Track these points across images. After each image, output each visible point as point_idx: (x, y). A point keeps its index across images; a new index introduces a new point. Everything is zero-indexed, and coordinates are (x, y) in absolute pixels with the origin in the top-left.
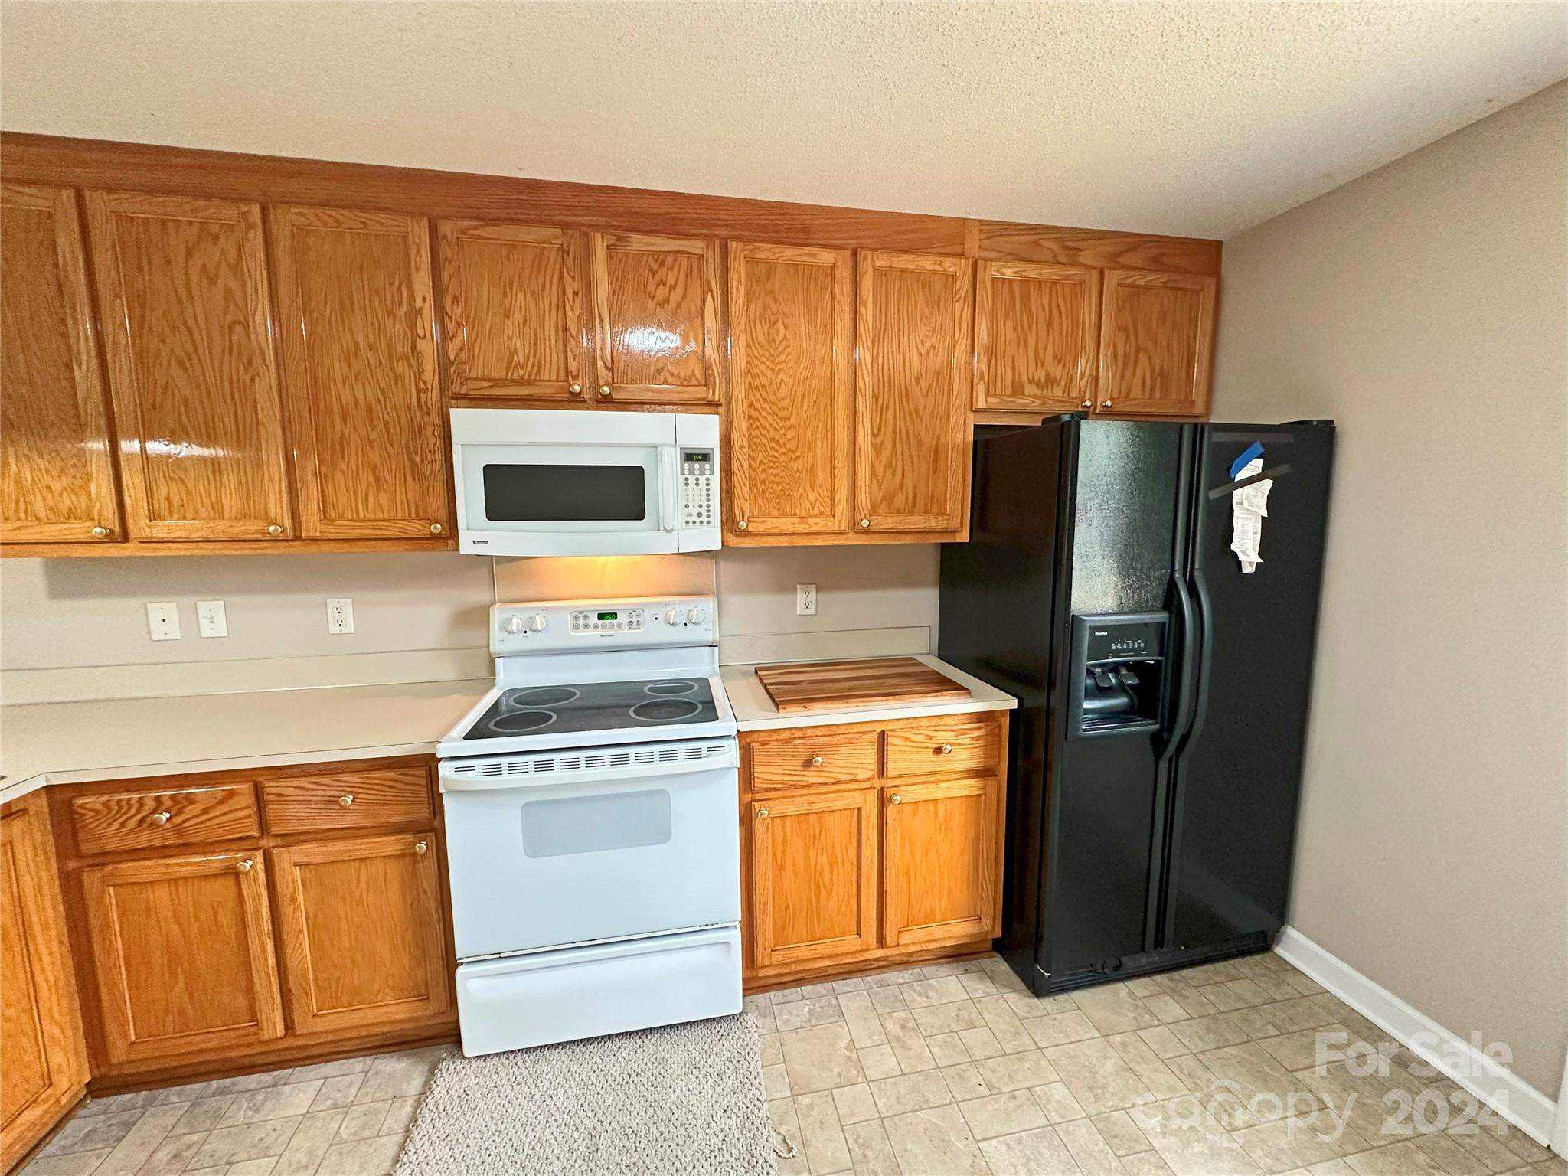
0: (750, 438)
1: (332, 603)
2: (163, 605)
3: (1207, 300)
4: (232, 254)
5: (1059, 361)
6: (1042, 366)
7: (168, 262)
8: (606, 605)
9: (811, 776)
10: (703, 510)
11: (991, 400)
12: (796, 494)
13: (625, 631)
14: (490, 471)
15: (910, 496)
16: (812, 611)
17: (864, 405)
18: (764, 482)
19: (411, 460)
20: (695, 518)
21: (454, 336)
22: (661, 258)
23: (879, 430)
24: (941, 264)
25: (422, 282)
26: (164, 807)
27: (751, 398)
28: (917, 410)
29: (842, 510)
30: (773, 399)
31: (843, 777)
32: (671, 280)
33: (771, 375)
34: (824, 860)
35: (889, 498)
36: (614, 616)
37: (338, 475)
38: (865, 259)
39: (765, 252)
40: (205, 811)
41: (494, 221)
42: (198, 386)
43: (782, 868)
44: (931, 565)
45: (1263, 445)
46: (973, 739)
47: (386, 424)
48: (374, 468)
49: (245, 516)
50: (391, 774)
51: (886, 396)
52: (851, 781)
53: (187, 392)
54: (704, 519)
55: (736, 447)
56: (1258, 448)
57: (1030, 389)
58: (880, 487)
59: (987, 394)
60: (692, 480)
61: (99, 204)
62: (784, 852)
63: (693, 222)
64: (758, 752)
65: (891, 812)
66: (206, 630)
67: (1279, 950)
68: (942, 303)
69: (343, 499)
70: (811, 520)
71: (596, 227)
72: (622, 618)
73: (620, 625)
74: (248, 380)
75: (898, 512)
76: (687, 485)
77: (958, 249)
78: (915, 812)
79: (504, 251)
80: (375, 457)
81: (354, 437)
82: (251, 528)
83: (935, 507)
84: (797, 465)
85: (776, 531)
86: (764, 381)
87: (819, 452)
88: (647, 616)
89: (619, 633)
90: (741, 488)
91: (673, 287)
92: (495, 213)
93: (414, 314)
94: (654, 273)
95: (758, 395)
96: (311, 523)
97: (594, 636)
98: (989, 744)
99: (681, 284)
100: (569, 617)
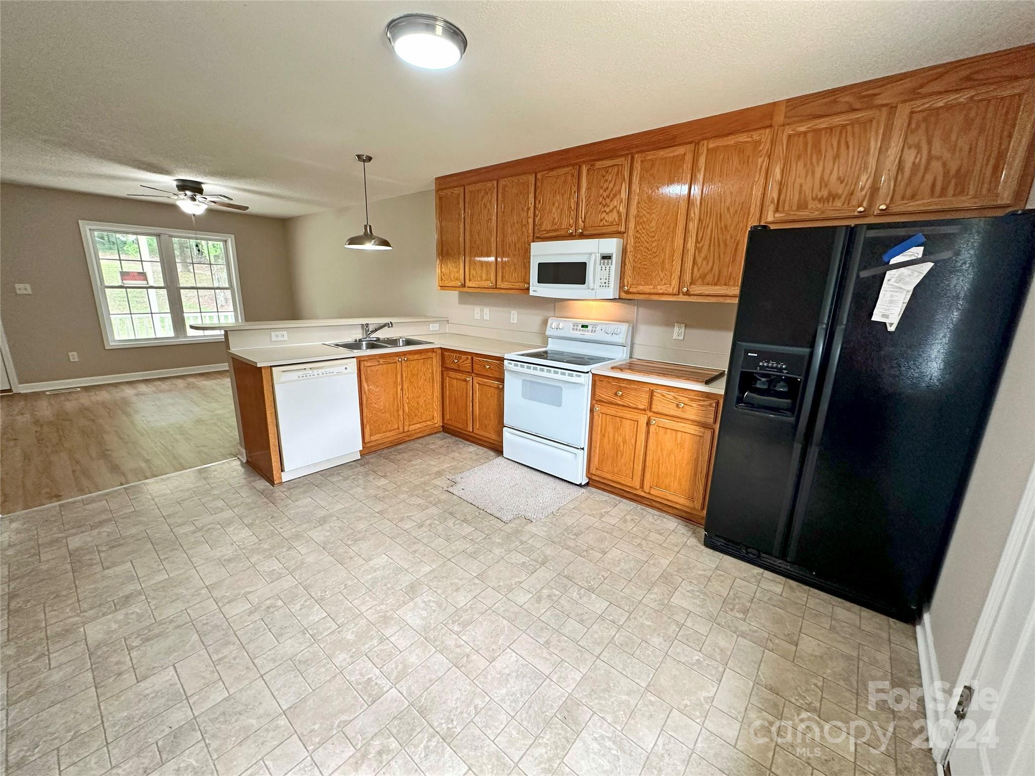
0: (635, 247)
1: (512, 312)
2: (478, 308)
4: (490, 198)
5: (842, 182)
6: (826, 186)
7: (478, 203)
8: (585, 322)
9: (617, 400)
10: (607, 281)
11: (777, 215)
12: (654, 274)
13: (589, 333)
14: (540, 265)
15: (716, 275)
16: (681, 338)
17: (693, 226)
18: (639, 268)
20: (604, 284)
21: (538, 216)
22: (606, 169)
23: (701, 240)
24: (751, 137)
25: (531, 196)
26: (457, 359)
27: (638, 228)
28: (726, 227)
29: (675, 282)
30: (648, 227)
31: (632, 405)
32: (610, 179)
33: (648, 216)
34: (620, 439)
35: (703, 277)
36: (587, 327)
37: (506, 267)
38: (703, 145)
39: (650, 156)
40: (463, 362)
41: (552, 169)
42: (481, 240)
43: (604, 436)
45: (926, 236)
46: (699, 405)
47: (519, 249)
48: (515, 265)
49: (486, 280)
50: (497, 362)
51: (708, 220)
52: (635, 408)
53: (478, 242)
54: (607, 285)
55: (628, 253)
56: (919, 239)
57: (812, 205)
58: (699, 270)
59: (777, 210)
60: (604, 268)
61: (468, 189)
62: (605, 430)
63: (622, 149)
64: (598, 383)
65: (653, 429)
66: (486, 317)
68: (750, 160)
69: (507, 275)
70: (659, 287)
71: (584, 162)
72: (590, 328)
73: (588, 331)
74: (490, 237)
75: (708, 284)
76: (602, 270)
77: (768, 123)
78: (666, 433)
79: (555, 180)
80: (515, 261)
82: (489, 284)
83: (731, 283)
84: (656, 260)
85: (642, 292)
86: (645, 219)
87: (667, 253)
88: (598, 328)
89: (587, 334)
90: (629, 272)
91: (610, 182)
92: (554, 165)
93: (529, 209)
94: (604, 177)
95: (641, 227)
96: (499, 282)
97: (578, 334)
98: (708, 410)
99: (613, 181)
100: (572, 325)
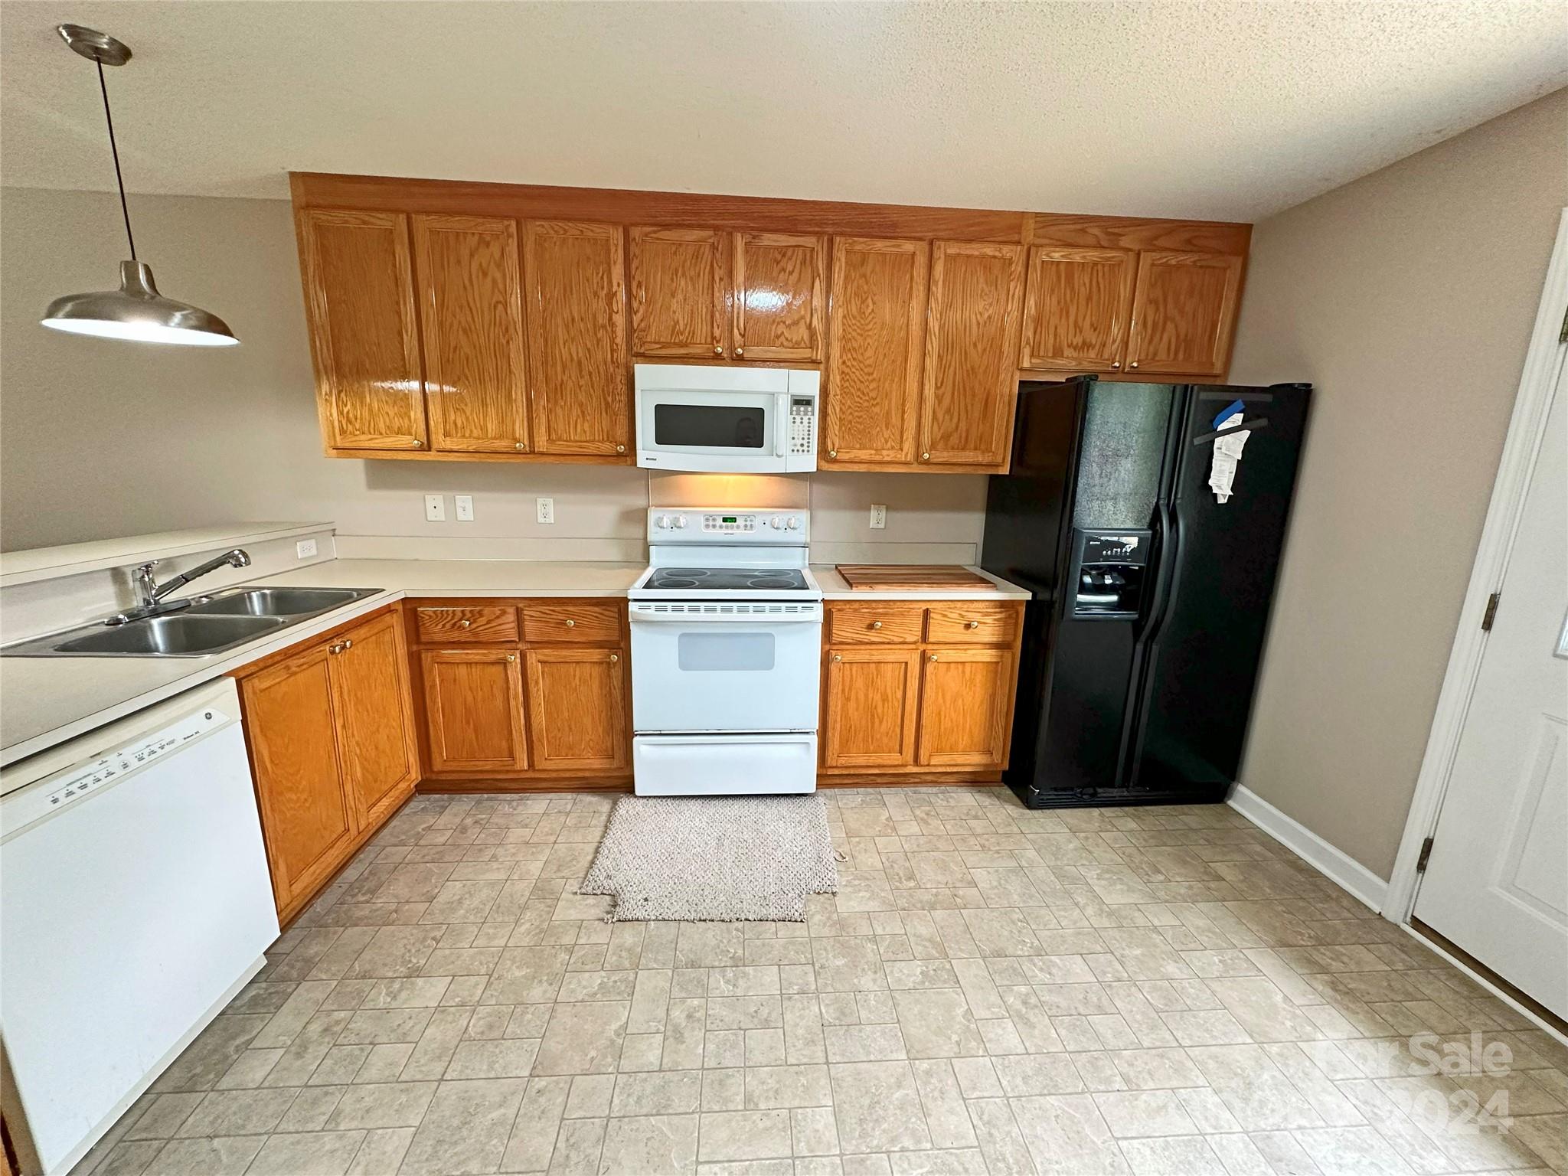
0: (842, 388)
1: (540, 501)
2: (434, 496)
3: (1232, 277)
4: (497, 255)
5: (1095, 330)
6: (1081, 332)
7: (459, 262)
8: (729, 512)
9: (873, 636)
10: (805, 442)
11: (1033, 361)
12: (874, 432)
13: (742, 531)
14: (659, 408)
15: (964, 435)
16: (882, 526)
17: (931, 363)
18: (850, 422)
19: (605, 399)
20: (799, 448)
21: (638, 311)
22: (783, 251)
23: (942, 385)
24: (1000, 251)
25: (618, 272)
26: (466, 617)
27: (845, 358)
28: (973, 369)
29: (909, 446)
30: (861, 358)
31: (896, 639)
32: (790, 268)
33: (860, 340)
34: (878, 697)
35: (946, 437)
36: (734, 520)
37: (559, 411)
38: (939, 248)
39: (861, 244)
40: (489, 622)
41: (666, 226)
42: (475, 347)
43: (848, 699)
44: (980, 492)
45: (1245, 403)
46: (995, 620)
47: (590, 374)
48: (581, 405)
49: (501, 437)
50: (596, 609)
51: (949, 357)
52: (901, 643)
53: (467, 350)
54: (805, 448)
55: (831, 395)
56: (1240, 405)
57: (1068, 352)
58: (940, 429)
59: (1032, 356)
60: (798, 420)
61: (422, 223)
62: (850, 689)
63: (809, 222)
64: (836, 616)
65: (930, 668)
66: (461, 516)
67: (1230, 803)
68: (999, 282)
69: (561, 426)
70: (885, 452)
71: (736, 228)
72: (740, 522)
73: (738, 527)
74: (505, 343)
75: (953, 448)
76: (794, 422)
77: (1016, 238)
78: (948, 669)
79: (674, 249)
80: (582, 397)
81: (570, 384)
82: (502, 445)
83: (983, 447)
84: (876, 410)
85: (857, 459)
86: (855, 345)
87: (894, 400)
88: (758, 521)
89: (738, 533)
90: (834, 427)
91: (791, 273)
92: (668, 219)
93: (611, 296)
94: (778, 263)
95: (849, 356)
96: (541, 443)
97: (720, 533)
98: (1007, 624)
99: (797, 270)
100: (702, 519)
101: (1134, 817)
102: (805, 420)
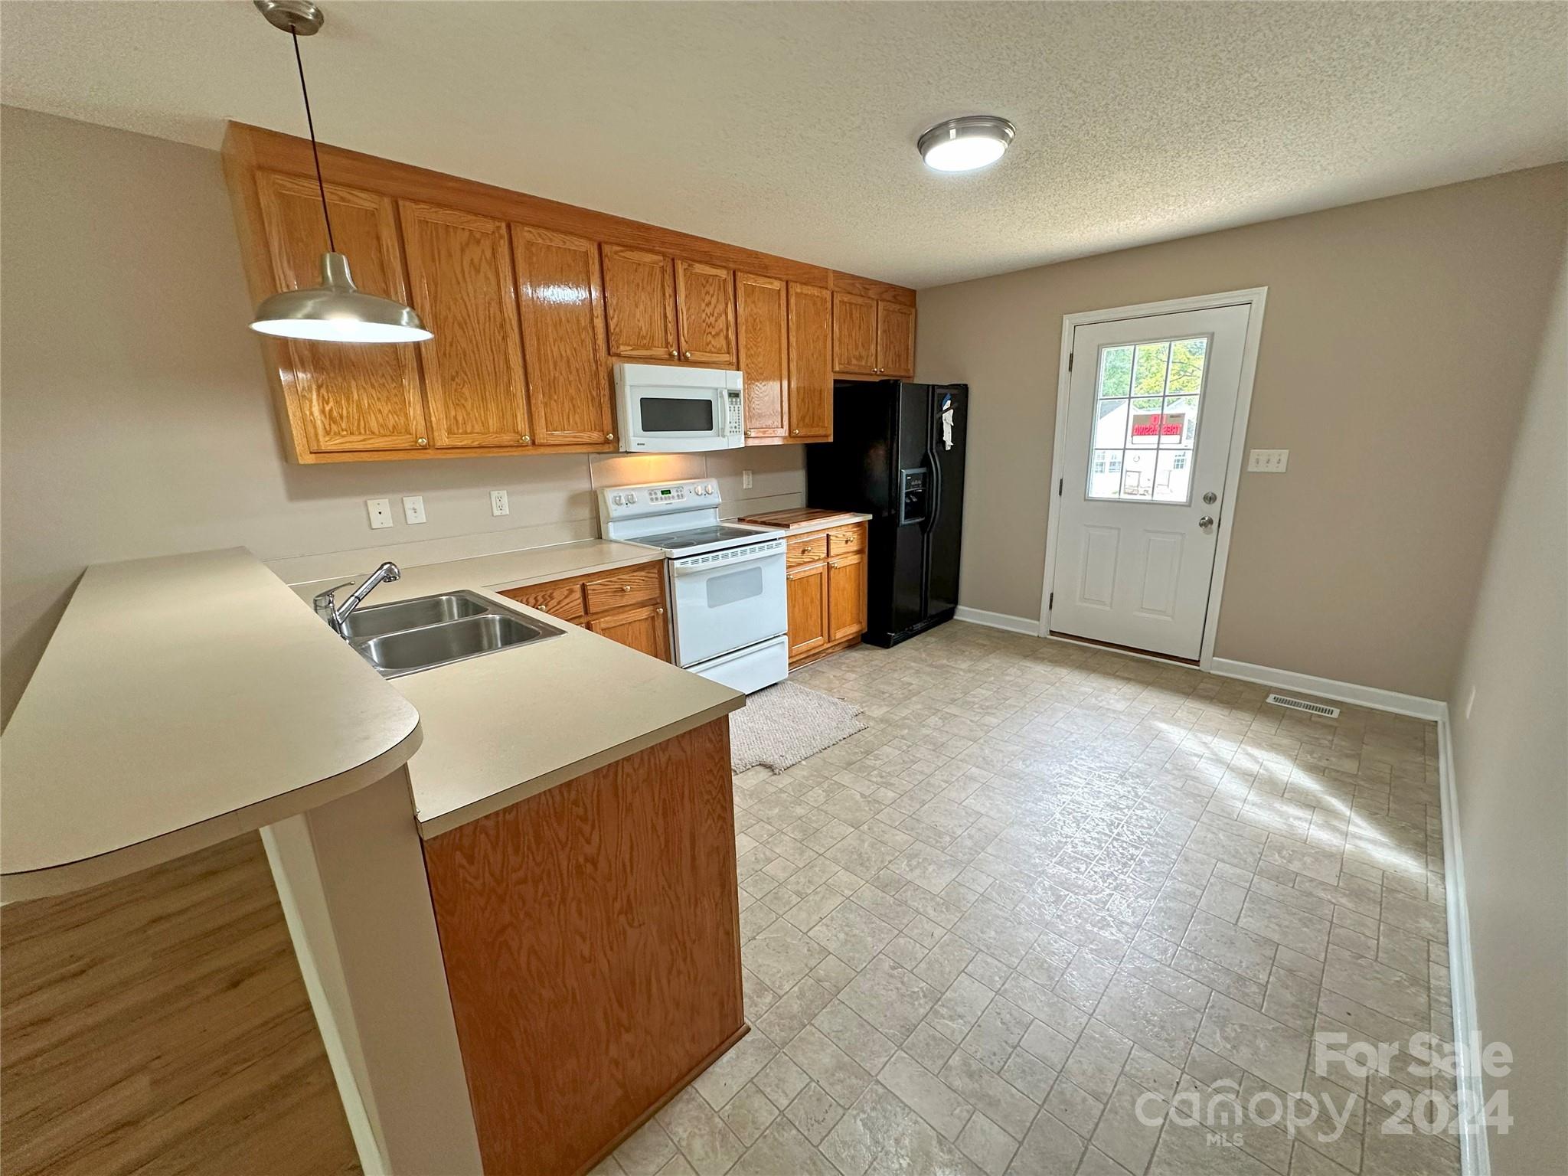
0: (748, 384)
1: (495, 494)
2: (377, 501)
3: (912, 317)
4: (488, 254)
5: (864, 347)
6: (858, 348)
7: (450, 255)
8: (665, 485)
9: (806, 558)
10: (737, 425)
11: (840, 366)
12: (767, 416)
13: (676, 501)
14: (644, 402)
15: (811, 416)
16: (750, 486)
17: (793, 367)
18: (754, 409)
19: (590, 392)
20: (734, 429)
21: (613, 317)
22: (707, 278)
24: (820, 292)
25: (596, 282)
27: (747, 361)
28: (813, 371)
29: (786, 425)
30: (756, 362)
31: (815, 558)
32: (711, 292)
33: (755, 349)
34: (808, 601)
35: (803, 419)
36: (669, 492)
37: (553, 402)
38: (791, 287)
39: (752, 280)
40: (559, 603)
41: (629, 248)
42: (471, 341)
44: (799, 457)
45: (951, 395)
46: (857, 536)
47: (577, 370)
48: (572, 399)
49: (503, 430)
50: (643, 573)
51: (801, 363)
52: (818, 560)
53: (464, 345)
56: (949, 396)
57: (854, 361)
58: (800, 412)
59: (839, 363)
60: (732, 409)
61: (409, 210)
65: (832, 573)
66: (412, 519)
67: (955, 617)
68: (821, 313)
69: (556, 418)
71: (678, 257)
72: (674, 493)
73: (673, 497)
74: (500, 338)
75: (807, 426)
76: (730, 410)
77: (826, 284)
78: (839, 573)
79: (635, 267)
80: (572, 391)
81: (561, 379)
82: (507, 438)
83: (821, 423)
84: (767, 399)
85: (759, 436)
86: (752, 352)
88: (685, 491)
89: (675, 503)
91: (712, 296)
92: (630, 242)
94: (704, 287)
95: (750, 360)
96: (542, 435)
97: (662, 504)
99: (716, 293)
100: (647, 494)
101: (932, 636)
102: (736, 409)
